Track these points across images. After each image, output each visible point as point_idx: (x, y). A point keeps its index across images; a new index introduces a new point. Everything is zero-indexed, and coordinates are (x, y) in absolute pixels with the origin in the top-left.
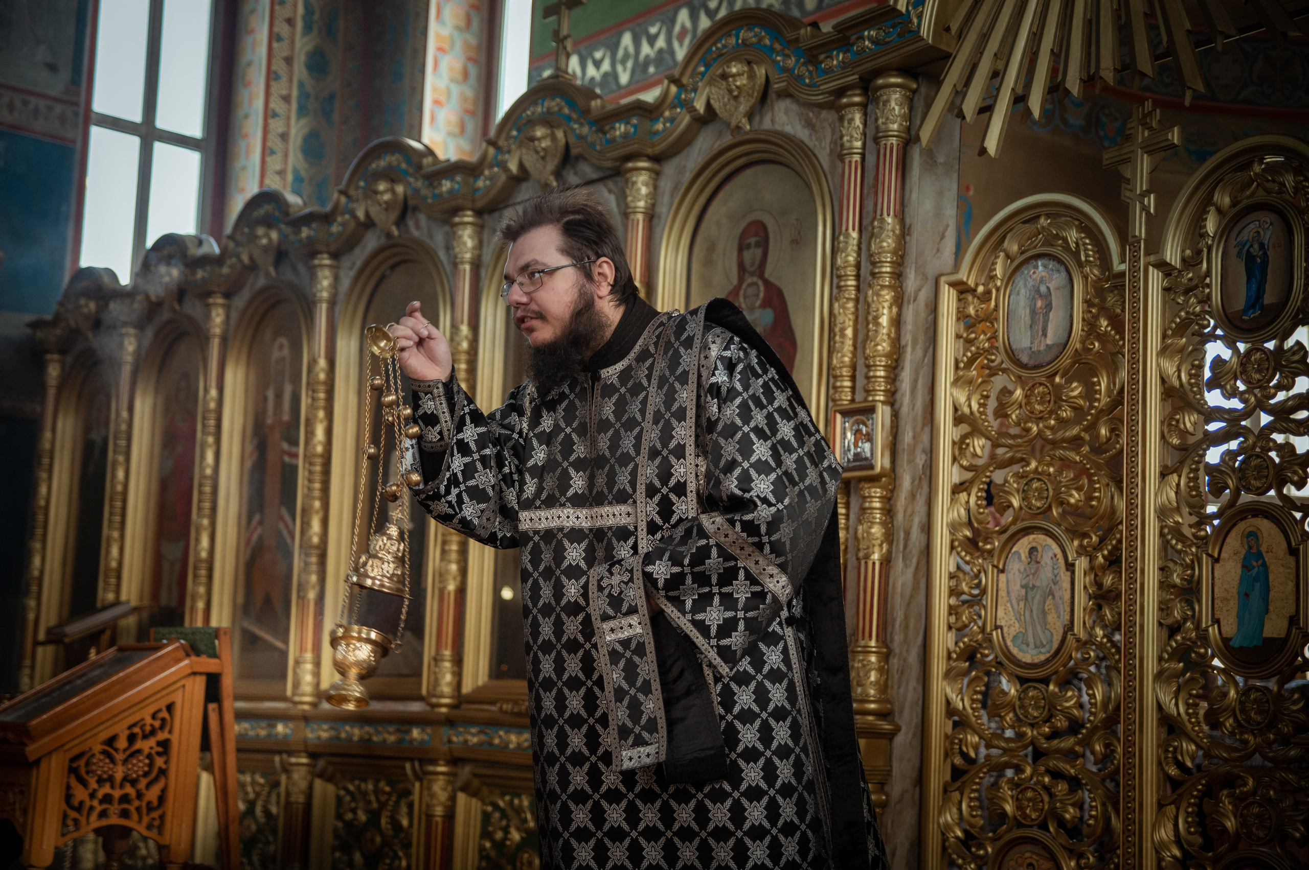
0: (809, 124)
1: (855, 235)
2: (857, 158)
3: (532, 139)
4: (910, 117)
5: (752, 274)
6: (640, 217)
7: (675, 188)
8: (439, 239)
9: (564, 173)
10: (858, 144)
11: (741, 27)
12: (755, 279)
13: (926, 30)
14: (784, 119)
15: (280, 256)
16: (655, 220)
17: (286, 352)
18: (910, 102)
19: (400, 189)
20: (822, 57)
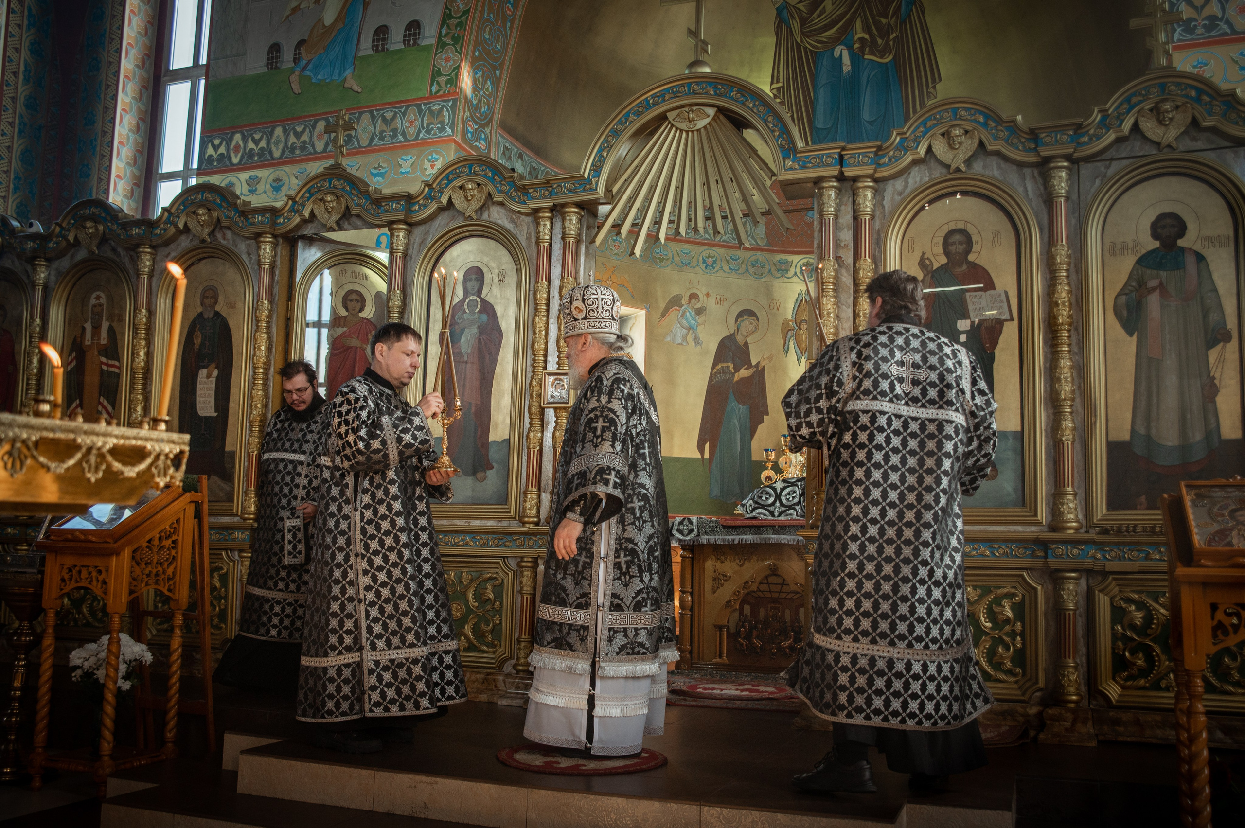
0: (512, 221)
1: (546, 283)
2: (546, 244)
3: (325, 202)
4: (580, 229)
5: (473, 295)
6: (400, 254)
7: (423, 242)
8: (242, 247)
9: (341, 222)
10: (548, 237)
11: (472, 165)
12: (475, 297)
13: (601, 189)
14: (497, 216)
15: (104, 240)
16: (408, 258)
17: (103, 300)
18: (580, 221)
19: (215, 214)
20: (531, 191)
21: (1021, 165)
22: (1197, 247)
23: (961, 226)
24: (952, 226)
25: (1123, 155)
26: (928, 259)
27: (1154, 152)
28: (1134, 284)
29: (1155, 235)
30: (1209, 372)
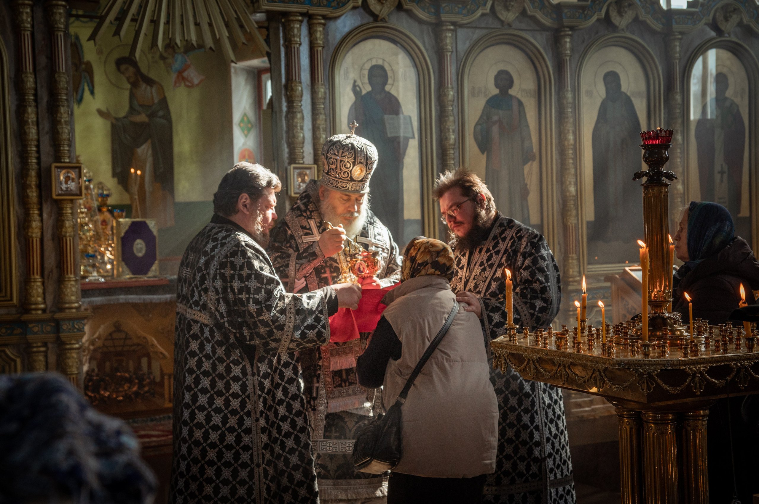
21: (421, 22)
22: (519, 96)
23: (380, 62)
24: (374, 63)
25: (483, 26)
26: (358, 86)
27: (499, 27)
28: (485, 118)
29: (497, 85)
30: (524, 180)
